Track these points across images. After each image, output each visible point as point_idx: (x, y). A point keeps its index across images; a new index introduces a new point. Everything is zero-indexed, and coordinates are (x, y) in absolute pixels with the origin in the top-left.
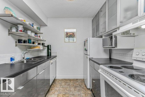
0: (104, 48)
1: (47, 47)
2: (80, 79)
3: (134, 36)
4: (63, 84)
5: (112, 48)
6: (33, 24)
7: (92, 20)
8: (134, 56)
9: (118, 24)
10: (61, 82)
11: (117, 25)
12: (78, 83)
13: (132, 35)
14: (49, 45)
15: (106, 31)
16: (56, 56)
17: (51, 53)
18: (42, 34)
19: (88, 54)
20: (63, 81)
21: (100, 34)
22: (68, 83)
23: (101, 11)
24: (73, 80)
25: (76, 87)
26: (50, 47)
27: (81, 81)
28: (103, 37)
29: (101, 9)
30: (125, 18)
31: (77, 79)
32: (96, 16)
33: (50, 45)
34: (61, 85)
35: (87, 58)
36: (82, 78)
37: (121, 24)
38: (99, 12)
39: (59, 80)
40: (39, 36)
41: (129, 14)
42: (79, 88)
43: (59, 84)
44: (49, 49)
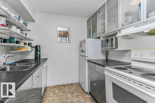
0: (102, 49)
1: (35, 48)
2: (75, 83)
3: (131, 39)
4: (57, 91)
5: (112, 49)
6: (20, 17)
7: (88, 21)
8: (133, 56)
9: (120, 27)
10: (53, 90)
11: (118, 27)
12: (73, 88)
13: (130, 38)
14: (37, 46)
15: (105, 33)
16: (47, 59)
17: (40, 55)
18: (30, 31)
19: (87, 56)
20: (56, 88)
21: (98, 35)
22: (62, 90)
23: (99, 12)
24: (68, 85)
25: (72, 93)
26: (40, 48)
27: (76, 85)
28: (102, 39)
29: (99, 10)
30: (126, 21)
31: (72, 84)
32: (92, 16)
33: (40, 46)
34: (55, 94)
35: (85, 60)
36: (77, 82)
37: (122, 26)
38: (96, 13)
39: (51, 87)
40: (26, 34)
41: (130, 18)
42: (76, 94)
43: (52, 93)
44: (38, 50)
